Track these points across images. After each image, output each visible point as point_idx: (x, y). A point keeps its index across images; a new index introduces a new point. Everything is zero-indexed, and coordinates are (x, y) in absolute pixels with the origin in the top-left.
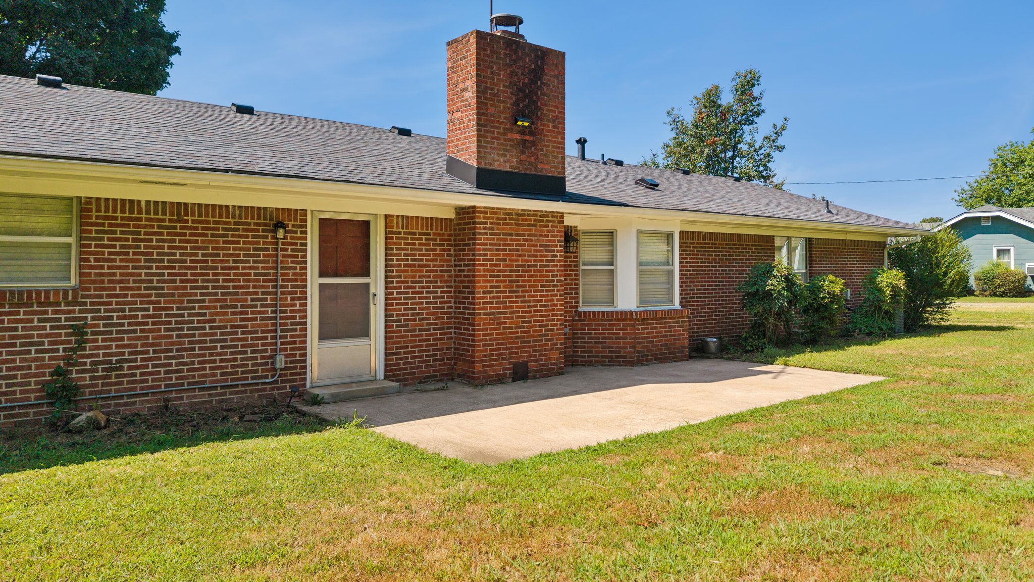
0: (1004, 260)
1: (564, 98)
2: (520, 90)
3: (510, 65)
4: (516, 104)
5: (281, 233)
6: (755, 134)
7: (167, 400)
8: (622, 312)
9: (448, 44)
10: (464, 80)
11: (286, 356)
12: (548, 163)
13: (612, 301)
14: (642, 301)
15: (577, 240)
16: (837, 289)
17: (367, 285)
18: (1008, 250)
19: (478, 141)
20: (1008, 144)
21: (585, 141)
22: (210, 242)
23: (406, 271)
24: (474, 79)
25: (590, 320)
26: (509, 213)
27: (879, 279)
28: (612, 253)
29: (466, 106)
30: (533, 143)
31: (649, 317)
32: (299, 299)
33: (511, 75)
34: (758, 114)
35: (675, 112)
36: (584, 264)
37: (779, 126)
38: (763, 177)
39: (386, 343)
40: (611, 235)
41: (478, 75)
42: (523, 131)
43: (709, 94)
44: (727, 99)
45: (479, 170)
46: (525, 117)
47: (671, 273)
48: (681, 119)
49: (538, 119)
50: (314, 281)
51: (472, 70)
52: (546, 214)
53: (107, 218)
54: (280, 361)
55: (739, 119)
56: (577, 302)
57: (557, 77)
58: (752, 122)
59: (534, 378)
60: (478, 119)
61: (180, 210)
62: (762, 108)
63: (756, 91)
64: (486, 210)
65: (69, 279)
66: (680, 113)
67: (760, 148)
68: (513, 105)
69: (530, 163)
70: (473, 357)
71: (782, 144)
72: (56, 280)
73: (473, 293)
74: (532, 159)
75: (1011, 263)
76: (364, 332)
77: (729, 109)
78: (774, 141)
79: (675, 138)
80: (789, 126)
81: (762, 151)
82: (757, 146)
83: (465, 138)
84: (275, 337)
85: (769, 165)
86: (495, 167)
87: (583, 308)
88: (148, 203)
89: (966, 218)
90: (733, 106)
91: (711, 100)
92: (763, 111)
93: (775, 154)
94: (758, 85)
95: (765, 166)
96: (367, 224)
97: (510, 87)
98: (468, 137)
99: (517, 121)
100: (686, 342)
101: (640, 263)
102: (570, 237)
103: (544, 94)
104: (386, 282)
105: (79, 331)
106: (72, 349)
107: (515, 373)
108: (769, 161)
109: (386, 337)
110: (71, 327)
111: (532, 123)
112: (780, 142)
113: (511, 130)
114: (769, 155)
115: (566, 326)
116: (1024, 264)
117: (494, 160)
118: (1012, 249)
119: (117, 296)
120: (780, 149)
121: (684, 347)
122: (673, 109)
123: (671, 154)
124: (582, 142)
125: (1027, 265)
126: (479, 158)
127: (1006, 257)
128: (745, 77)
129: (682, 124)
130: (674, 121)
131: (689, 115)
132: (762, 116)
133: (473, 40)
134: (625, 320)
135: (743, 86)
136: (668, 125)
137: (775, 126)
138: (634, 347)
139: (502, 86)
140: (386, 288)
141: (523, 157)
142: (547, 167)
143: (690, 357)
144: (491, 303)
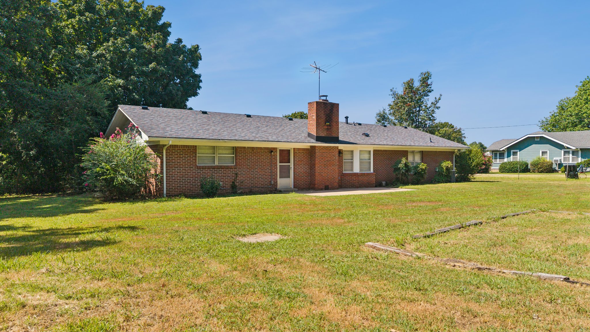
0: (545, 156)
1: (338, 116)
2: (327, 115)
3: (324, 109)
4: (326, 119)
5: (273, 153)
6: (427, 102)
7: (251, 189)
8: (355, 173)
9: (308, 103)
10: (313, 113)
11: (274, 181)
12: (334, 133)
13: (352, 170)
14: (361, 170)
15: (342, 153)
16: (424, 167)
17: (289, 165)
18: (547, 152)
19: (316, 129)
20: (566, 98)
21: (348, 117)
22: (259, 155)
23: (298, 162)
24: (315, 114)
25: (346, 175)
26: (324, 147)
27: (442, 164)
28: (352, 157)
29: (313, 120)
30: (330, 129)
31: (362, 175)
32: (276, 168)
33: (324, 112)
34: (430, 91)
35: (394, 90)
36: (345, 160)
37: (437, 98)
38: (432, 120)
39: (294, 179)
40: (352, 152)
41: (316, 113)
42: (328, 126)
43: (408, 83)
44: (417, 84)
45: (316, 136)
46: (328, 122)
47: (370, 162)
48: (397, 93)
49: (332, 122)
50: (279, 164)
51: (315, 111)
52: (333, 147)
53: (240, 151)
54: (272, 182)
55: (422, 94)
56: (342, 170)
57: (337, 110)
58: (428, 95)
59: (331, 189)
60: (316, 124)
61: (253, 148)
62: (432, 89)
63: (429, 82)
64: (318, 147)
65: (234, 163)
66: (396, 90)
67: (430, 107)
68: (325, 119)
69: (329, 134)
70: (315, 183)
71: (439, 106)
72: (231, 164)
73: (315, 167)
74: (330, 133)
75: (547, 158)
76: (289, 177)
77: (418, 89)
78: (435, 105)
79: (394, 102)
80: (442, 98)
81: (430, 109)
82: (428, 106)
83: (313, 128)
84: (271, 177)
85: (433, 115)
86: (321, 135)
87: (344, 172)
88: (247, 147)
89: (528, 137)
90: (419, 88)
91: (409, 86)
92: (432, 90)
93: (436, 110)
94: (430, 78)
95: (431, 115)
96: (289, 150)
97: (324, 115)
98: (314, 128)
99: (326, 123)
100: (374, 182)
101: (360, 159)
102: (340, 152)
103: (333, 115)
104: (294, 165)
105: (236, 174)
106: (235, 178)
107: (325, 188)
108: (433, 113)
109: (294, 178)
110: (235, 173)
111: (330, 123)
112: (438, 105)
113: (325, 126)
114: (433, 111)
115: (339, 177)
116: (553, 158)
117: (320, 134)
118: (548, 151)
119: (242, 167)
120: (438, 108)
121: (373, 183)
122: (393, 88)
123: (392, 108)
124: (347, 118)
125: (554, 159)
126: (316, 134)
127: (546, 155)
128: (425, 75)
129: (397, 95)
130: (394, 94)
131: (400, 91)
132: (432, 92)
133: (315, 104)
134: (356, 175)
135: (423, 79)
136: (391, 96)
137: (436, 98)
138: (358, 183)
139: (322, 115)
140: (294, 166)
141: (327, 132)
142: (334, 134)
143: (376, 187)
144: (319, 170)
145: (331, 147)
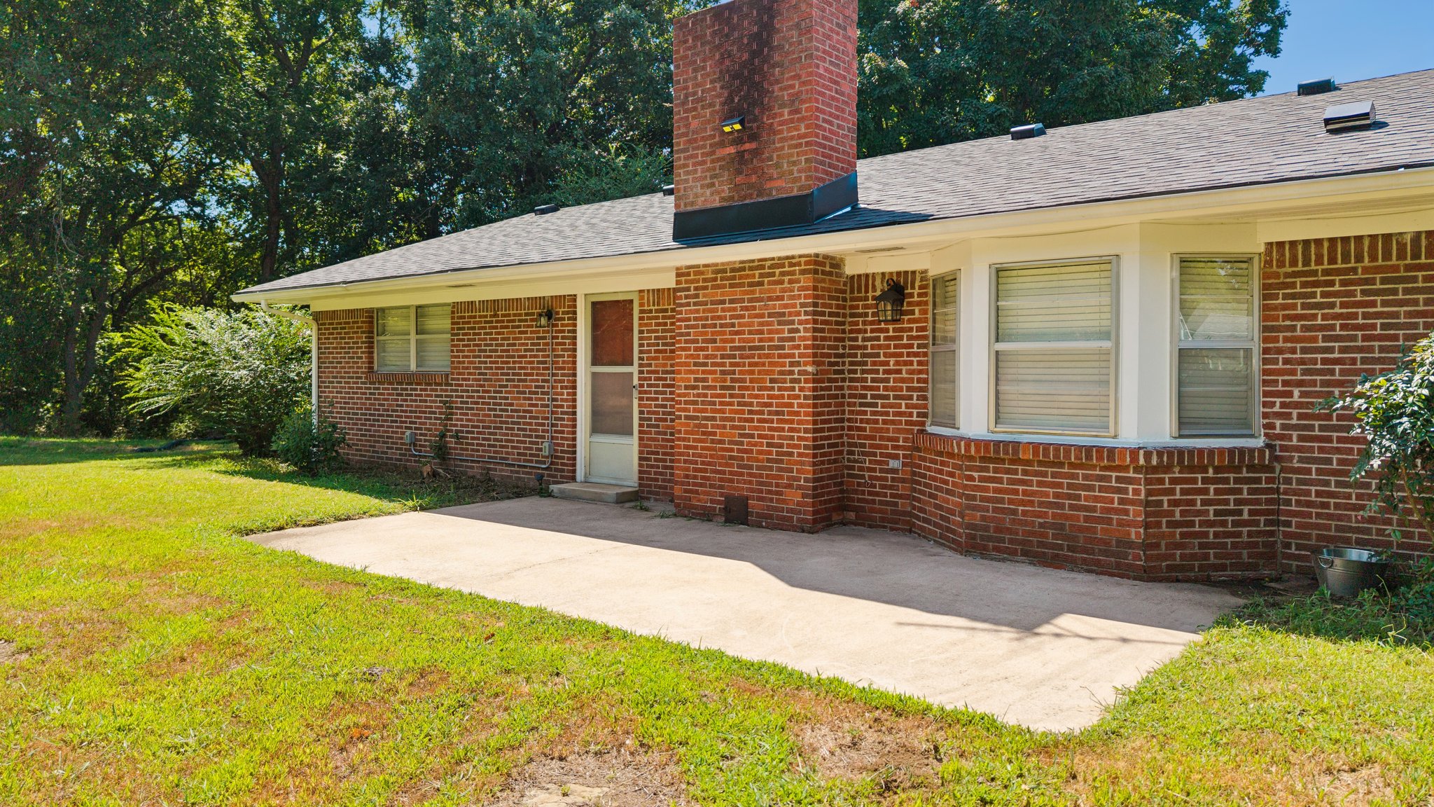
2: (735, 76)
3: (720, 47)
4: (730, 99)
11: (558, 445)
12: (781, 175)
17: (631, 375)
19: (676, 175)
22: (511, 333)
23: (657, 358)
30: (756, 153)
32: (567, 388)
33: (722, 61)
39: (639, 446)
42: (740, 138)
45: (677, 215)
52: (779, 263)
53: (461, 318)
54: (547, 448)
59: (757, 525)
61: (495, 305)
64: (689, 271)
68: (723, 104)
69: (751, 186)
74: (754, 178)
76: (629, 430)
84: (549, 425)
86: (699, 205)
97: (719, 79)
103: (775, 65)
104: (639, 372)
105: (450, 406)
106: (447, 420)
107: (728, 509)
109: (639, 438)
110: (447, 402)
113: (722, 144)
117: (696, 196)
119: (465, 380)
126: (678, 200)
134: (952, 455)
138: (962, 514)
139: (708, 83)
140: (639, 379)
141: (739, 179)
142: (779, 183)
143: (1149, 575)
144: (695, 403)
145: (759, 264)
